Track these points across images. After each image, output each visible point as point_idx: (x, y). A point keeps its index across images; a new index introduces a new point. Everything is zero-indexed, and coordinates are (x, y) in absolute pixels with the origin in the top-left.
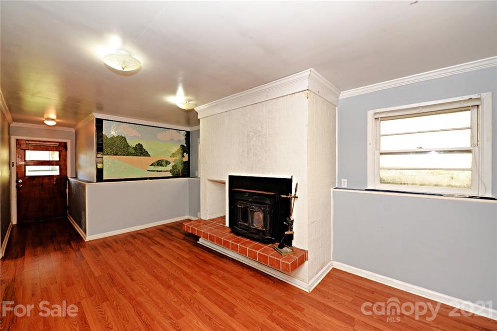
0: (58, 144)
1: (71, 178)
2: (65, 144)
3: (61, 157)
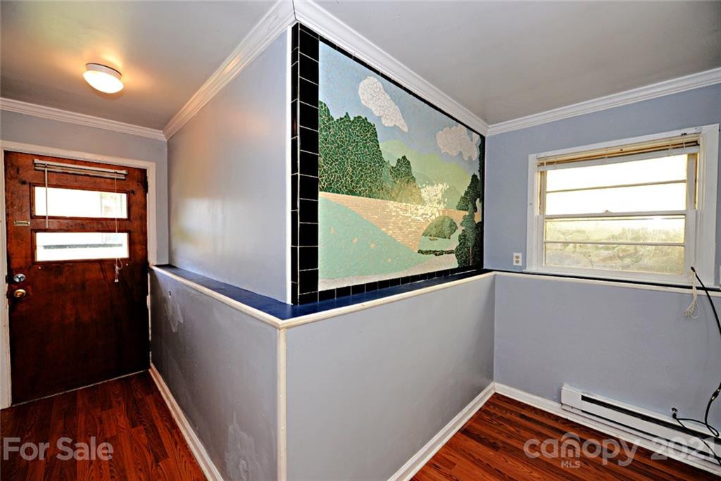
0: (124, 172)
1: (158, 266)
2: (143, 172)
3: (134, 209)
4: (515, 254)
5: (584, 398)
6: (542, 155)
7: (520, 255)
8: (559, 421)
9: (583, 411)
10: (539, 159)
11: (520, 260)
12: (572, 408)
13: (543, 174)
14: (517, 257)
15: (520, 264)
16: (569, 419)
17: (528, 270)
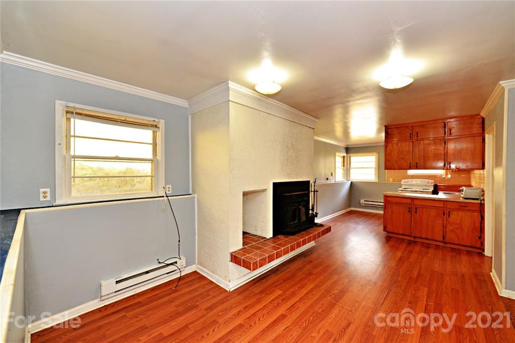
4: (42, 190)
5: (117, 282)
6: (71, 105)
7: (48, 190)
8: (103, 310)
9: (116, 292)
10: (67, 107)
11: (48, 195)
12: (108, 295)
13: (68, 119)
14: (45, 193)
15: (48, 198)
16: (106, 304)
17: (58, 202)
